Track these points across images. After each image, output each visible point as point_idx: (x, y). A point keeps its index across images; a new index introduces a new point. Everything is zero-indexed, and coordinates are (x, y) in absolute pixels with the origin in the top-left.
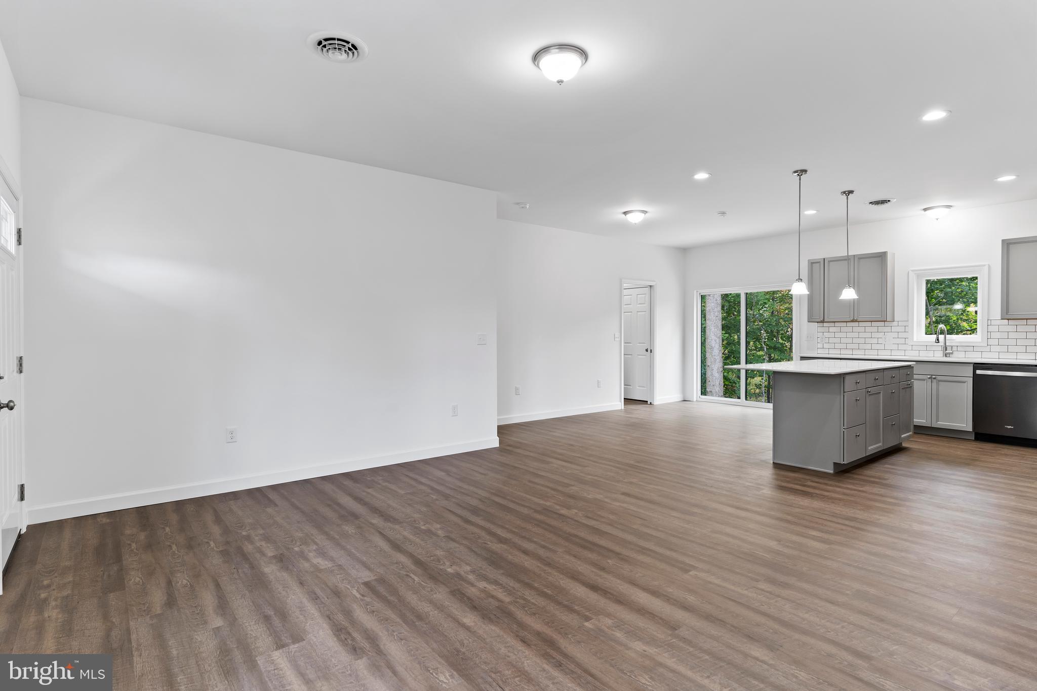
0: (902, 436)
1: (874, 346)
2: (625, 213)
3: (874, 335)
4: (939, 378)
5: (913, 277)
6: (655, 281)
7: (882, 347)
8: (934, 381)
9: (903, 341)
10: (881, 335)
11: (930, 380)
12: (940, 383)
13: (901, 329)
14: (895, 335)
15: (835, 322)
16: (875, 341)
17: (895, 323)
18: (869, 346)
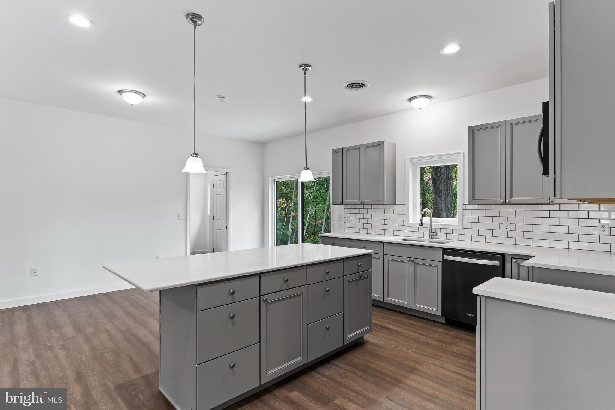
0: (349, 336)
1: (383, 227)
2: (120, 92)
3: (383, 217)
4: (417, 261)
5: (409, 164)
6: (230, 169)
7: (386, 227)
8: (413, 263)
9: (401, 223)
10: (386, 217)
11: (409, 263)
12: (417, 266)
13: (400, 212)
14: (396, 217)
15: (356, 205)
16: (382, 222)
17: (396, 206)
18: (378, 227)
